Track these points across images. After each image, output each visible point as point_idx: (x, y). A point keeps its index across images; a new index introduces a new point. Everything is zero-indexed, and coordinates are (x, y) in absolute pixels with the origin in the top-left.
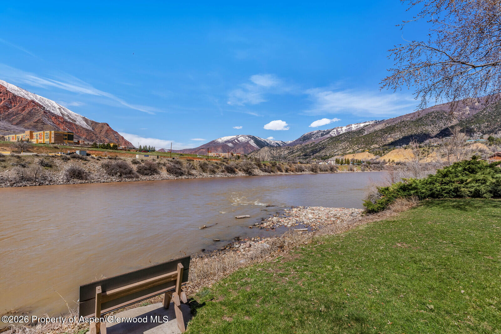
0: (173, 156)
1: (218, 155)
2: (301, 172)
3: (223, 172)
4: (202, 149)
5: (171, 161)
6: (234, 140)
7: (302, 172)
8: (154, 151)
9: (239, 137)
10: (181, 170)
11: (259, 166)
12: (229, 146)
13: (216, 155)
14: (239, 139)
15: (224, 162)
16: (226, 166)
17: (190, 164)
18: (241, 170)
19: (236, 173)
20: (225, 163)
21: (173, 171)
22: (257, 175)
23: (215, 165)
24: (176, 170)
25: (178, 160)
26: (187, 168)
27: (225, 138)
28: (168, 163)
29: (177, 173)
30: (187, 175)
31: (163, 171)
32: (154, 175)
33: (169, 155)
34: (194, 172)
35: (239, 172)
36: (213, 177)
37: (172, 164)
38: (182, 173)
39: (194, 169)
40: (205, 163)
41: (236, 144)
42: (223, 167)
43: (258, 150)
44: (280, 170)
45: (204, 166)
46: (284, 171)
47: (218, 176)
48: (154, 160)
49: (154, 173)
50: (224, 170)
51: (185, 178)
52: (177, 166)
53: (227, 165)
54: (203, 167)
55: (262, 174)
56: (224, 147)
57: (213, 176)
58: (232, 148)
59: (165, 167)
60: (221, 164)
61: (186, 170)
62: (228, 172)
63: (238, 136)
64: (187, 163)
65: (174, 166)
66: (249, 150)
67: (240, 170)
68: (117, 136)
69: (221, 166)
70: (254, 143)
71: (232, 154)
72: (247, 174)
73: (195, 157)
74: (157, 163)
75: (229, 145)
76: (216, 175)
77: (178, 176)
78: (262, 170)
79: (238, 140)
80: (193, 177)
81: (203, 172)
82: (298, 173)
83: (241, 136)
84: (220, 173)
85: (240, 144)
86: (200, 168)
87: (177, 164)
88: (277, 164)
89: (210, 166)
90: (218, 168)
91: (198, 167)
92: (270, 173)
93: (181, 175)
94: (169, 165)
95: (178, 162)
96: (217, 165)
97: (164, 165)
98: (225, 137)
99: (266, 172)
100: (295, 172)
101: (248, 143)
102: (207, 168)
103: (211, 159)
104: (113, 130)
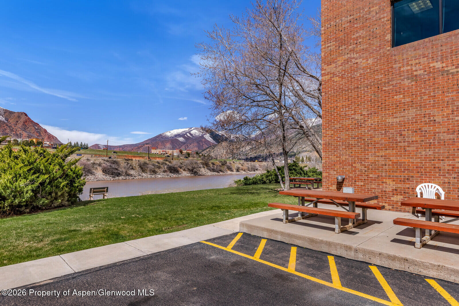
0: (110, 154)
1: (164, 152)
2: (254, 171)
3: (164, 172)
4: (147, 144)
5: (107, 161)
6: (186, 134)
7: (256, 171)
8: (87, 149)
9: (192, 130)
10: (118, 170)
11: (207, 166)
12: (180, 141)
13: (162, 152)
14: (192, 132)
15: (166, 161)
16: (168, 165)
17: (128, 163)
18: (186, 169)
19: (180, 172)
20: (167, 163)
21: (109, 172)
22: (203, 175)
23: (157, 164)
24: (112, 171)
25: (114, 159)
26: (125, 168)
27: (175, 132)
28: (104, 163)
29: (113, 174)
30: (124, 176)
31: (98, 171)
32: (88, 176)
33: (105, 154)
34: (132, 172)
35: (183, 172)
36: (154, 178)
37: (108, 164)
38: (119, 174)
39: (132, 169)
40: (145, 162)
41: (189, 139)
42: (166, 167)
43: (215, 146)
44: (230, 169)
45: (143, 165)
46: (235, 170)
47: (160, 176)
48: (88, 159)
49: (89, 174)
50: (166, 169)
51: (122, 179)
52: (113, 166)
53: (170, 164)
54: (143, 167)
55: (210, 173)
56: (174, 141)
57: (153, 176)
58: (183, 143)
59: (101, 167)
60: (163, 163)
61: (124, 170)
62: (171, 172)
63: (191, 128)
64: (125, 163)
65: (111, 166)
66: (204, 146)
67: (184, 170)
68: (38, 129)
69: (162, 166)
70: (210, 138)
71: (181, 152)
72: (192, 174)
73: (135, 155)
74: (92, 163)
75: (179, 139)
76: (157, 175)
77: (114, 177)
78: (209, 170)
79: (190, 134)
80: (131, 178)
81: (143, 172)
82: (251, 173)
83: (194, 129)
84: (161, 174)
85: (194, 138)
86: (140, 168)
87: (114, 164)
88: (228, 163)
89: (151, 166)
90: (159, 168)
91: (137, 167)
92: (219, 172)
93: (118, 176)
94: (105, 165)
95: (115, 161)
96: (159, 165)
97: (100, 165)
98: (174, 130)
99: (214, 171)
100: (247, 171)
101: (202, 137)
102: (147, 167)
103: (155, 157)
104: (32, 122)
